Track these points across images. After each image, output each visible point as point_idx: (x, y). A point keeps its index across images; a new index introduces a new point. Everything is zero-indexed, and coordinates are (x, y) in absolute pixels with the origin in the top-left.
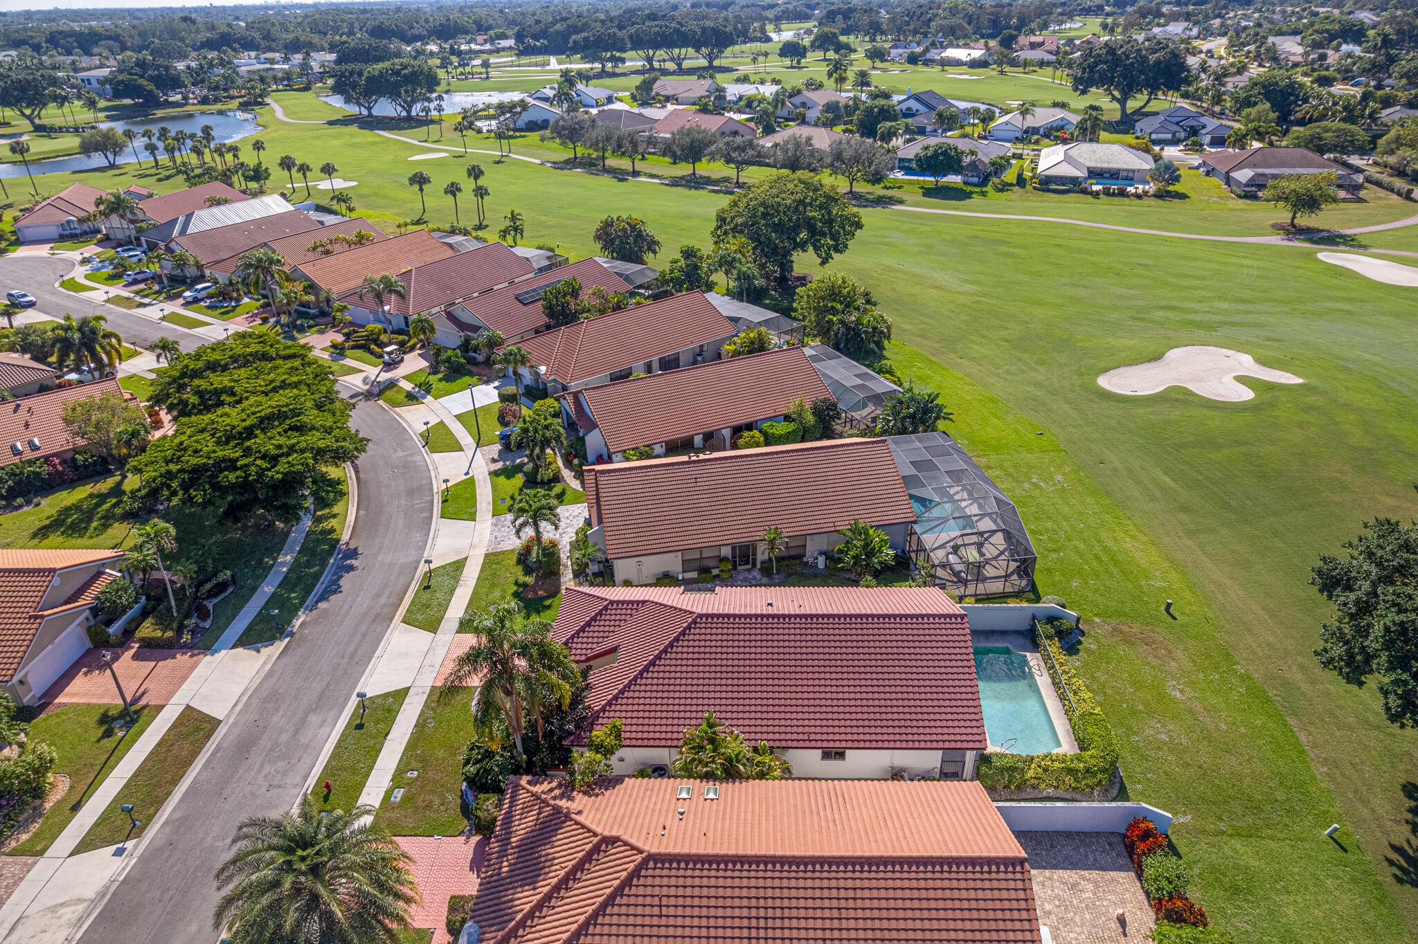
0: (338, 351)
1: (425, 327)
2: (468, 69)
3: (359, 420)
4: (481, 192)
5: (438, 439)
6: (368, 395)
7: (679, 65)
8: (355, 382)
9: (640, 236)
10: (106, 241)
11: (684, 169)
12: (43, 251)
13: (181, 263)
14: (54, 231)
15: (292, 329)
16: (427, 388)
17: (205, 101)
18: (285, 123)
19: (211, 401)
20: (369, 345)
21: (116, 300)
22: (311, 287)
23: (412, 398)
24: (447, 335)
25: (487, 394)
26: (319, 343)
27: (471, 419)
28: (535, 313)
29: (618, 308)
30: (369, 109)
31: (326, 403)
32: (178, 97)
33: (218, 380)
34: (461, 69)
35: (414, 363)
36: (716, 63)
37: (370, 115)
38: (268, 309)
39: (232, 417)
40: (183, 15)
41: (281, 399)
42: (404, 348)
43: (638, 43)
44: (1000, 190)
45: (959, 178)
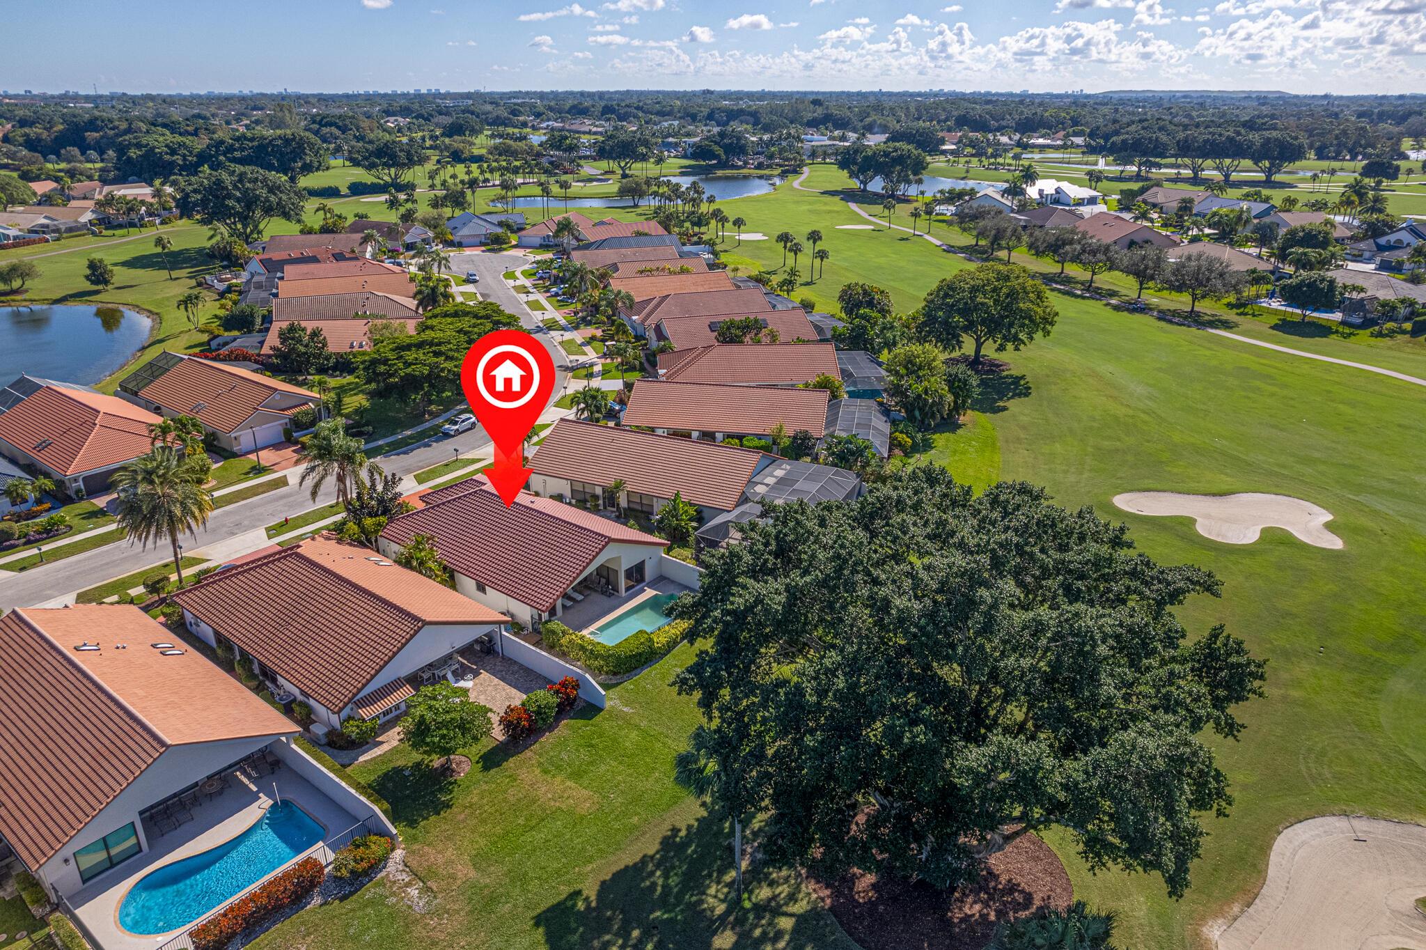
2: (1000, 160)
7: (1227, 176)
12: (521, 253)
14: (538, 241)
17: (760, 166)
18: (793, 189)
21: (518, 287)
30: (865, 183)
32: (740, 163)
34: (992, 160)
36: (1277, 177)
37: (864, 190)
40: (814, 97)
43: (1186, 149)
44: (1380, 335)
45: (1338, 316)
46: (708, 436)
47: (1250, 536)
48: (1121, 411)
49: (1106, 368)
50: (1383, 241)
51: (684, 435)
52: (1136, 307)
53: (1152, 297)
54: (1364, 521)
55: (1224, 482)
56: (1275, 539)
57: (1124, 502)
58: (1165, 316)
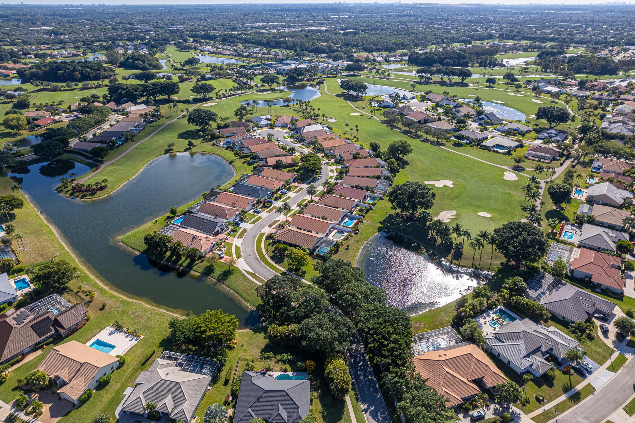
0: (323, 157)
1: (335, 156)
3: (322, 166)
4: (357, 130)
5: (332, 171)
6: (325, 164)
7: (451, 81)
8: (324, 162)
9: (376, 146)
10: (289, 128)
11: (407, 128)
12: (279, 129)
13: (302, 137)
14: (281, 125)
15: (317, 153)
16: (333, 164)
18: (327, 94)
19: (307, 160)
20: (327, 157)
21: (291, 142)
22: (322, 146)
23: (331, 165)
24: (338, 158)
25: (339, 167)
26: (320, 155)
27: (336, 169)
28: (351, 157)
29: (365, 158)
31: (320, 163)
33: (309, 158)
35: (333, 161)
37: (348, 94)
38: (314, 148)
39: (310, 163)
41: (315, 162)
42: (332, 158)
44: (472, 146)
45: (464, 141)
46: (363, 176)
47: (442, 186)
48: (424, 167)
49: (421, 158)
50: (480, 117)
51: (359, 176)
52: (426, 140)
53: (430, 138)
54: (457, 183)
55: (440, 178)
56: (445, 186)
57: (426, 182)
58: (432, 143)
